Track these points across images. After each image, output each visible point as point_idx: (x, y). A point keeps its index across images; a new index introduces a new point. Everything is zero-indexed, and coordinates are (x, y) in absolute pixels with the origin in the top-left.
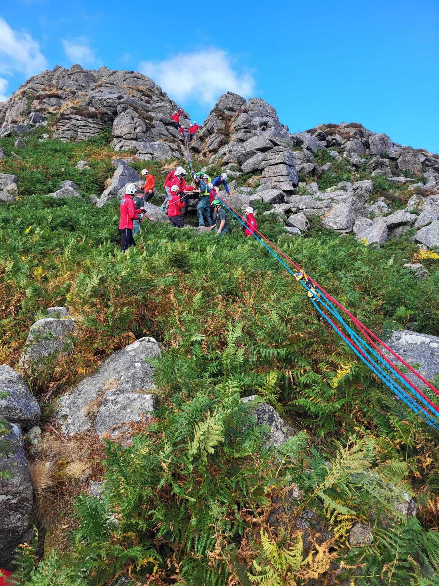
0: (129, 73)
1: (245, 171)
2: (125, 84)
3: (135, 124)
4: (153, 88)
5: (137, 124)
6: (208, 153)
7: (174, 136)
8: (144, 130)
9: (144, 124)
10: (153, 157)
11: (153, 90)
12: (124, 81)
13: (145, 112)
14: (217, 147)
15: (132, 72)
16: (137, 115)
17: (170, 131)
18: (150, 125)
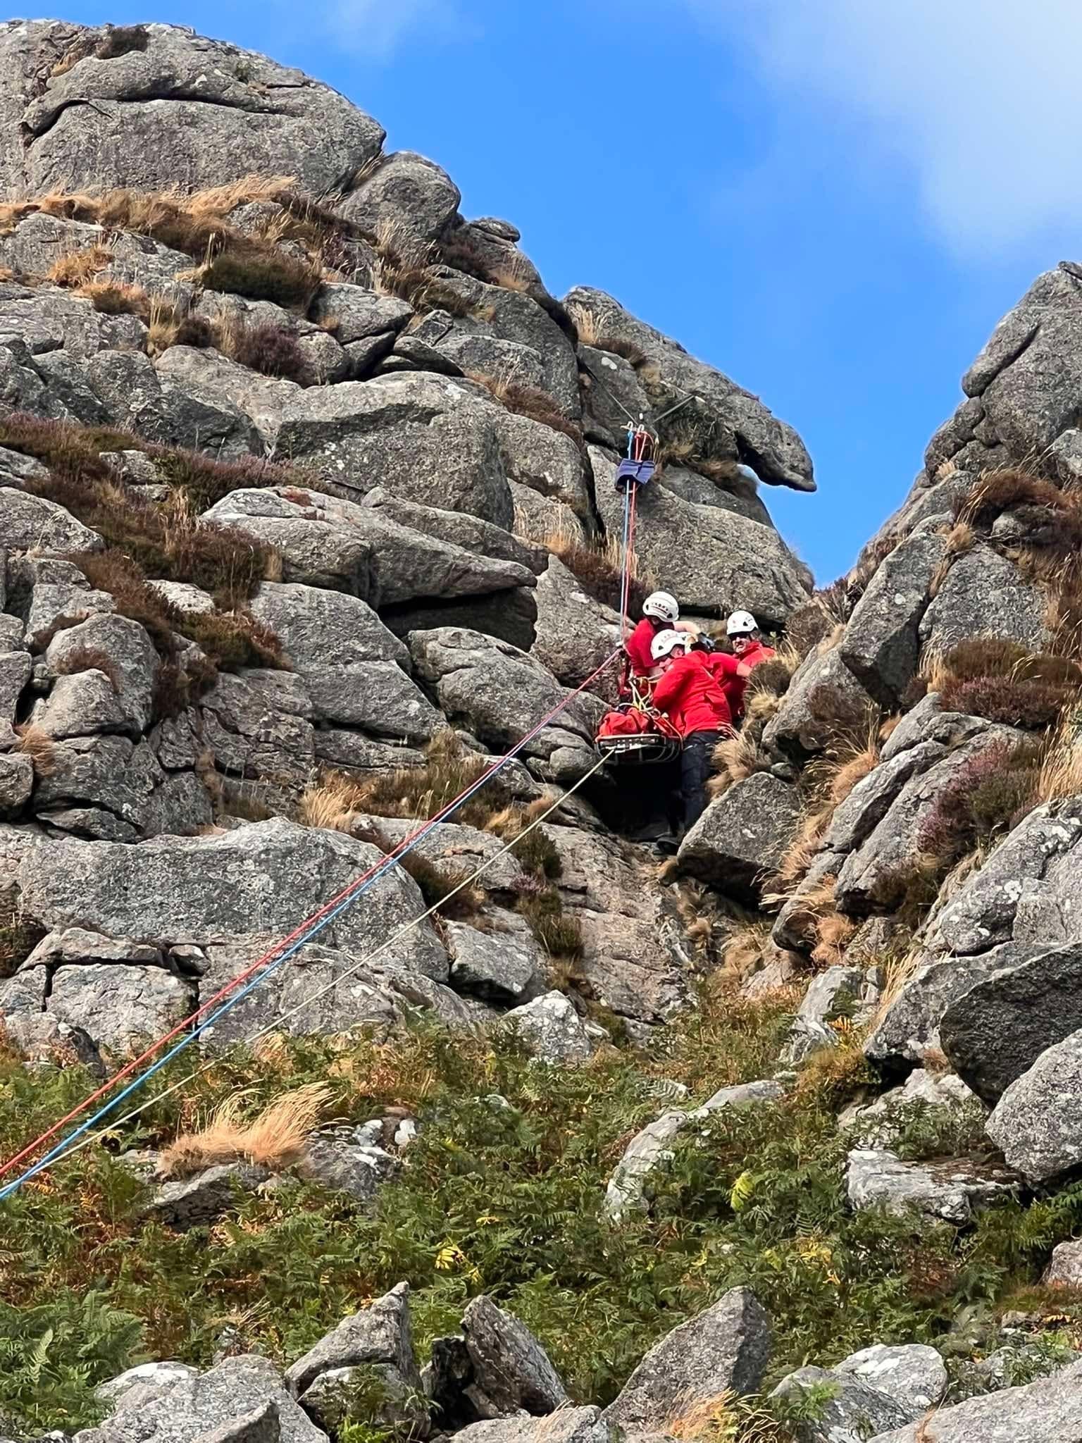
0: (89, 47)
1: (1030, 1162)
2: (36, 166)
3: (43, 641)
4: (349, 184)
5: (60, 644)
6: (830, 927)
7: (497, 741)
8: (135, 703)
9: (138, 640)
10: (194, 1003)
11: (345, 209)
12: (32, 132)
13: (181, 499)
14: (929, 862)
15: (134, 41)
16: (80, 536)
17: (448, 684)
18: (209, 644)
